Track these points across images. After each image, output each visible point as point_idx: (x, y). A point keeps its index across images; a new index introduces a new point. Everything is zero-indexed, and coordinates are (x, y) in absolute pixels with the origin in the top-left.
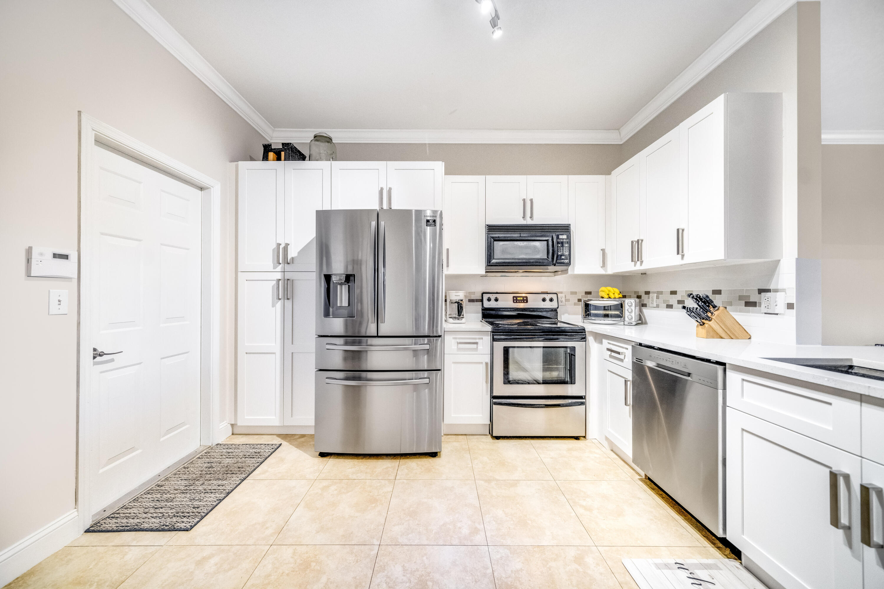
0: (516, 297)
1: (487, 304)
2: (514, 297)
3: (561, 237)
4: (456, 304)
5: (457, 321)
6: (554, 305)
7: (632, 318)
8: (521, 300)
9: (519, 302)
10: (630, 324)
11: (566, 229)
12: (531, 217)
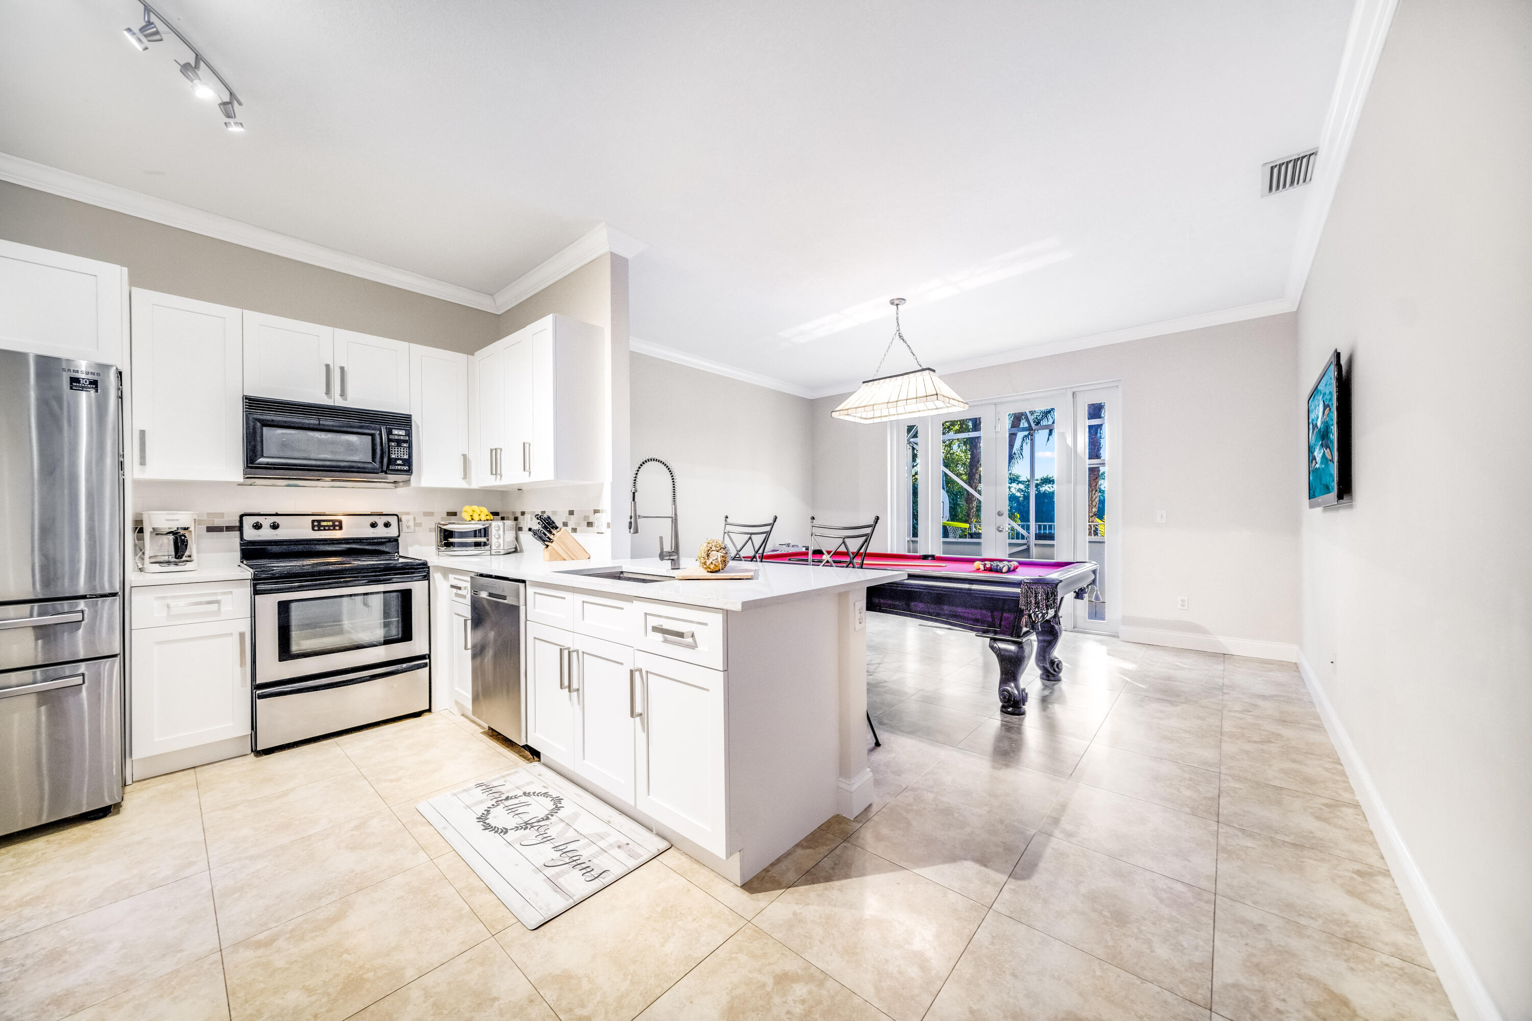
0: (319, 521)
1: (250, 534)
2: (313, 521)
3: (395, 432)
4: (171, 537)
5: (172, 568)
6: (392, 532)
7: (500, 546)
8: (329, 526)
9: (325, 530)
10: (498, 554)
11: (405, 421)
12: (343, 395)
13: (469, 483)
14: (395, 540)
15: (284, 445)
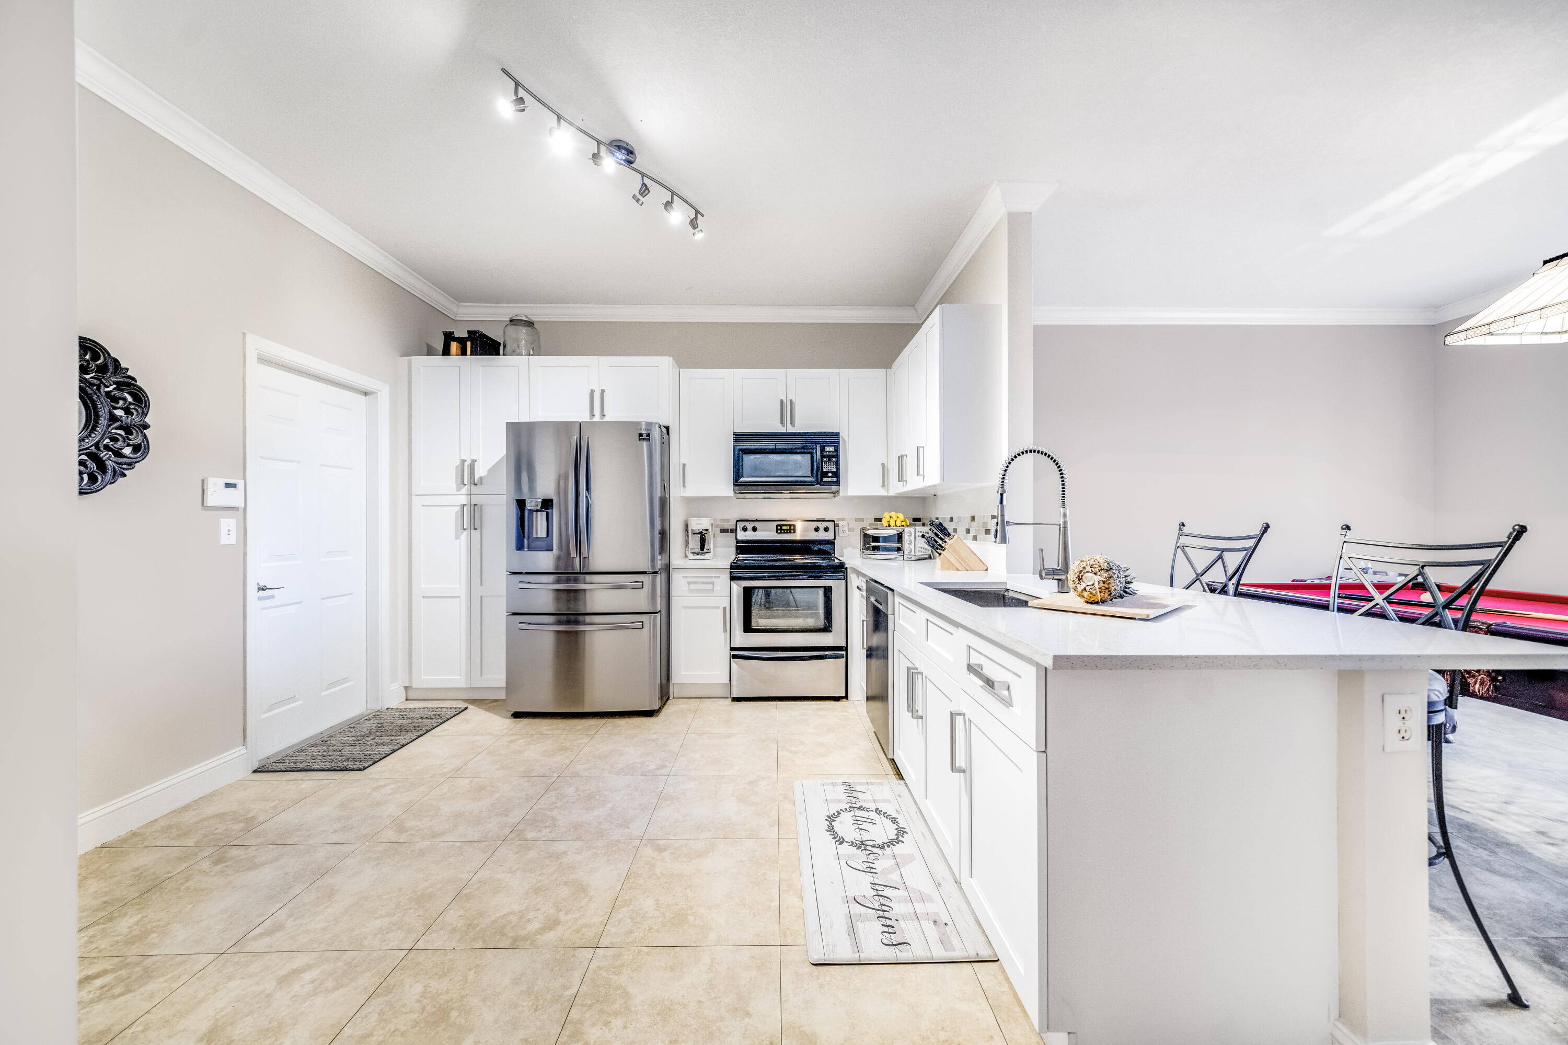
0: (781, 526)
1: (742, 536)
2: (777, 526)
3: (827, 449)
4: (699, 535)
5: (699, 557)
6: (829, 536)
7: (911, 552)
8: (787, 530)
9: (784, 533)
10: (909, 559)
11: (833, 439)
12: (792, 422)
13: (887, 491)
14: (831, 543)
15: (755, 468)
